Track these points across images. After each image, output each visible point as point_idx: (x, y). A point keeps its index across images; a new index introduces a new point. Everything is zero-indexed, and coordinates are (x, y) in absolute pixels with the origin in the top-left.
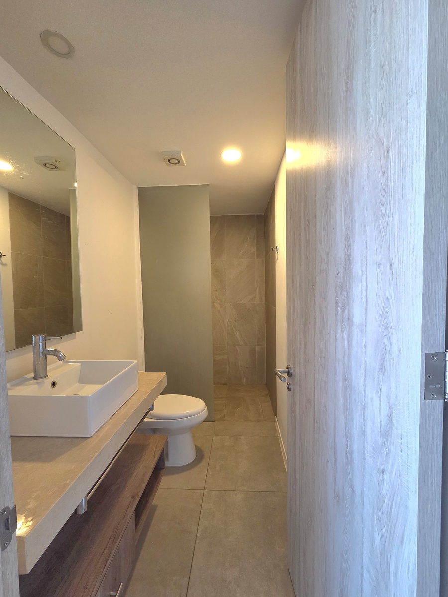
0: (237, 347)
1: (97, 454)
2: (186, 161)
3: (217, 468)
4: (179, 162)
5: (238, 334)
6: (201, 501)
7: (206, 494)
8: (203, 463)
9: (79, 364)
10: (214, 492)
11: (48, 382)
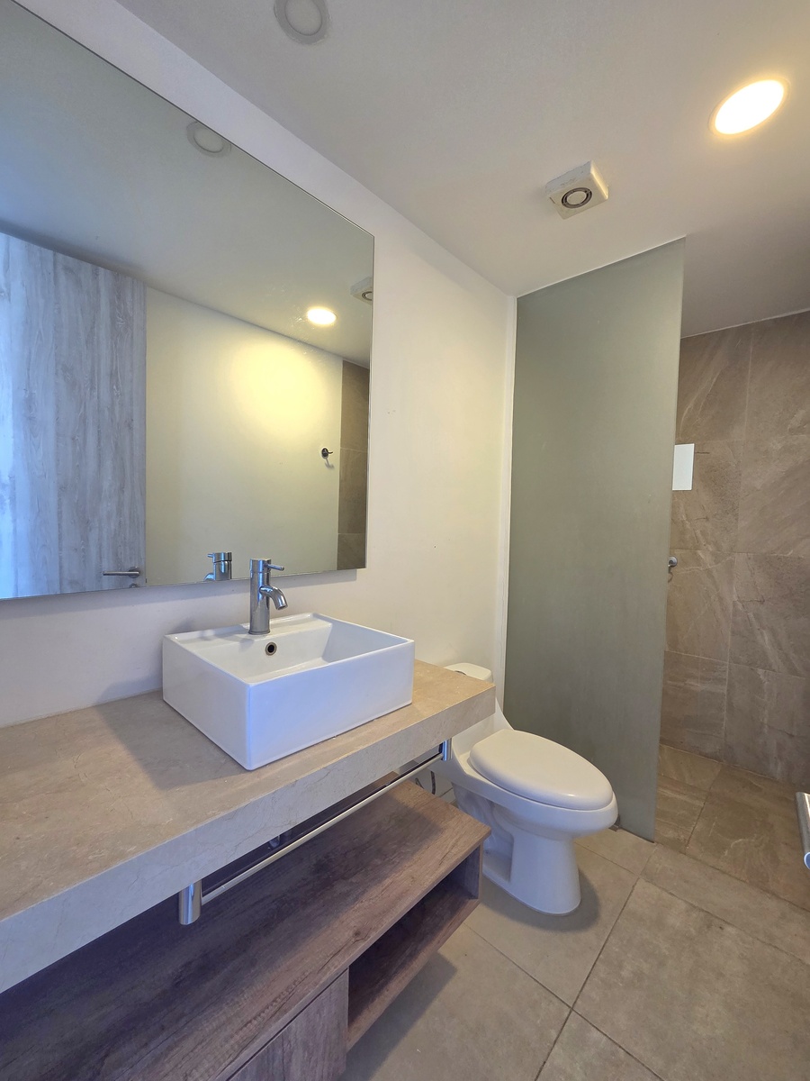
0: (760, 671)
1: (223, 814)
2: (609, 189)
3: (625, 973)
4: (589, 195)
5: (765, 640)
6: (554, 1034)
7: (573, 1024)
8: (590, 936)
9: (330, 624)
10: (595, 1034)
11: (262, 641)
